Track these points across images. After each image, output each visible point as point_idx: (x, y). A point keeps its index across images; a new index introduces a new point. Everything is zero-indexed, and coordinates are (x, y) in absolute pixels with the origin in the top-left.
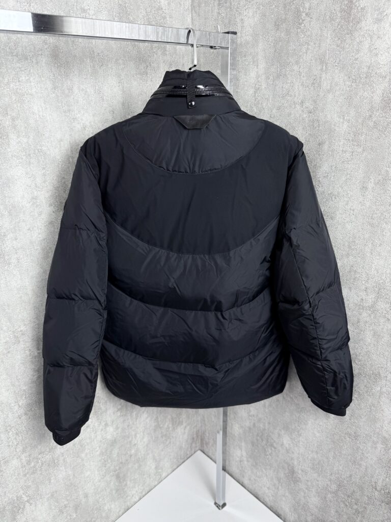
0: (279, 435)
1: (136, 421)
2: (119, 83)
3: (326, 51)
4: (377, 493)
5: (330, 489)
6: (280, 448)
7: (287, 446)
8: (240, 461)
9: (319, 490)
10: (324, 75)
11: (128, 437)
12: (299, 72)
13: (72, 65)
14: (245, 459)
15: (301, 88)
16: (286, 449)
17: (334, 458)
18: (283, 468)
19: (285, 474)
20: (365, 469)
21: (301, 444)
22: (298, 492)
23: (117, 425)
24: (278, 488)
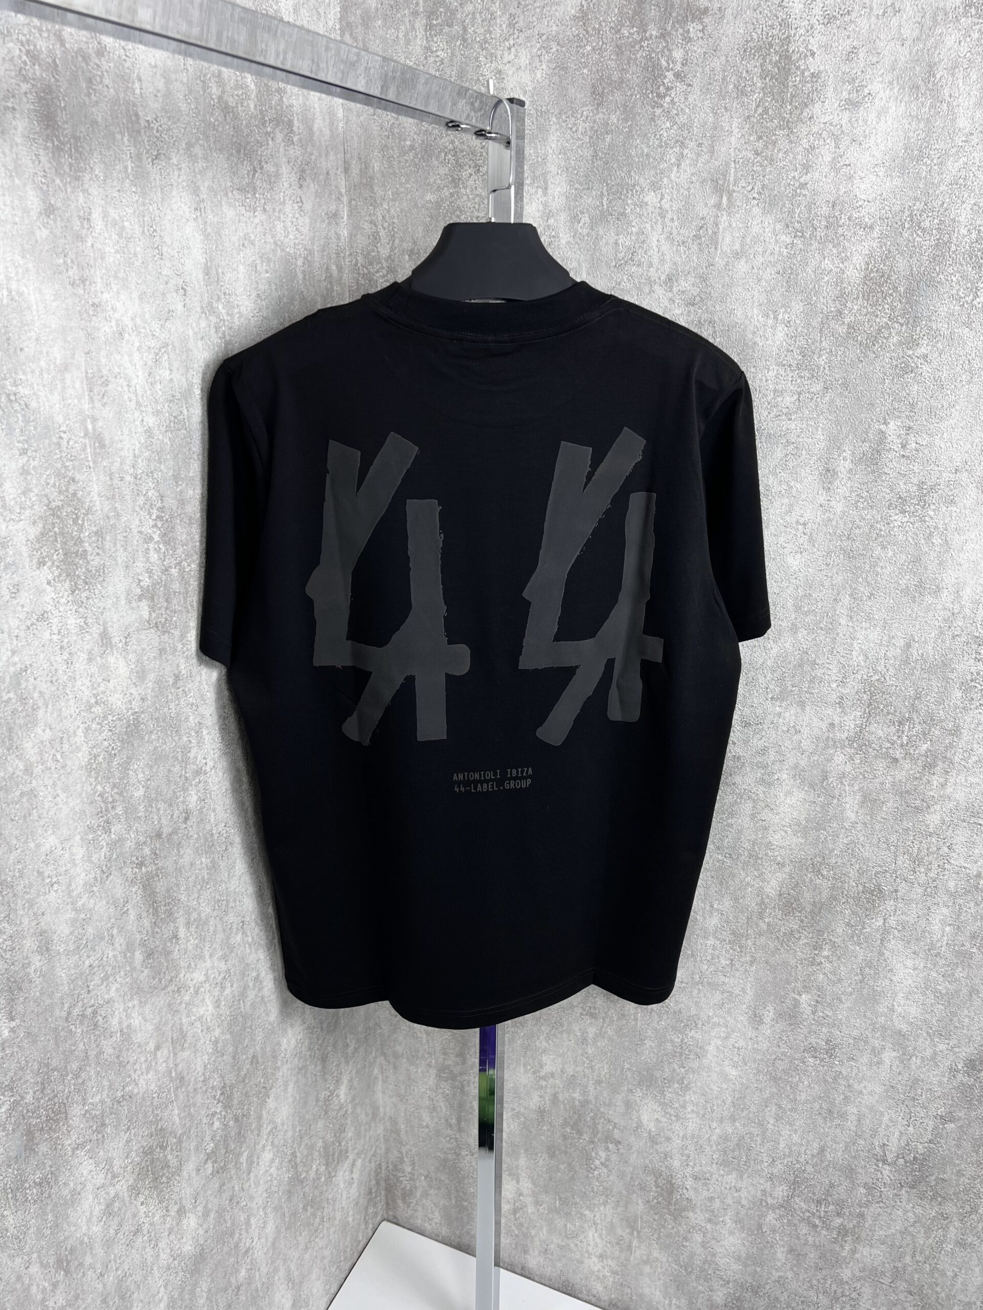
0: (628, 1105)
1: (249, 1179)
2: (196, 209)
3: (727, 164)
4: (887, 1170)
5: (770, 1200)
6: (632, 1138)
7: (652, 1126)
8: (515, 1212)
9: (743, 1212)
10: (724, 218)
11: (232, 1235)
12: (660, 208)
13: (88, 148)
14: (529, 1200)
15: (665, 247)
16: (650, 1135)
17: (778, 1118)
18: (642, 1189)
19: (648, 1202)
20: (855, 1123)
21: (689, 1109)
22: (686, 1239)
23: (205, 1207)
24: (630, 1247)
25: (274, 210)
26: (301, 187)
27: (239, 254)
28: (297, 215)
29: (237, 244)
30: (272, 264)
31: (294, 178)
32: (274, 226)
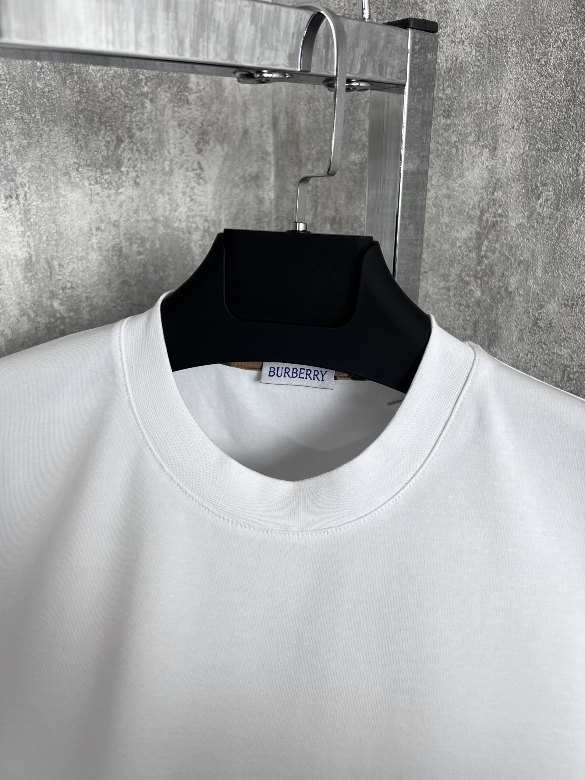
25: (153, 182)
26: (200, 151)
27: (90, 240)
28: (193, 184)
29: (86, 229)
30: (148, 245)
31: (189, 143)
32: (153, 201)
